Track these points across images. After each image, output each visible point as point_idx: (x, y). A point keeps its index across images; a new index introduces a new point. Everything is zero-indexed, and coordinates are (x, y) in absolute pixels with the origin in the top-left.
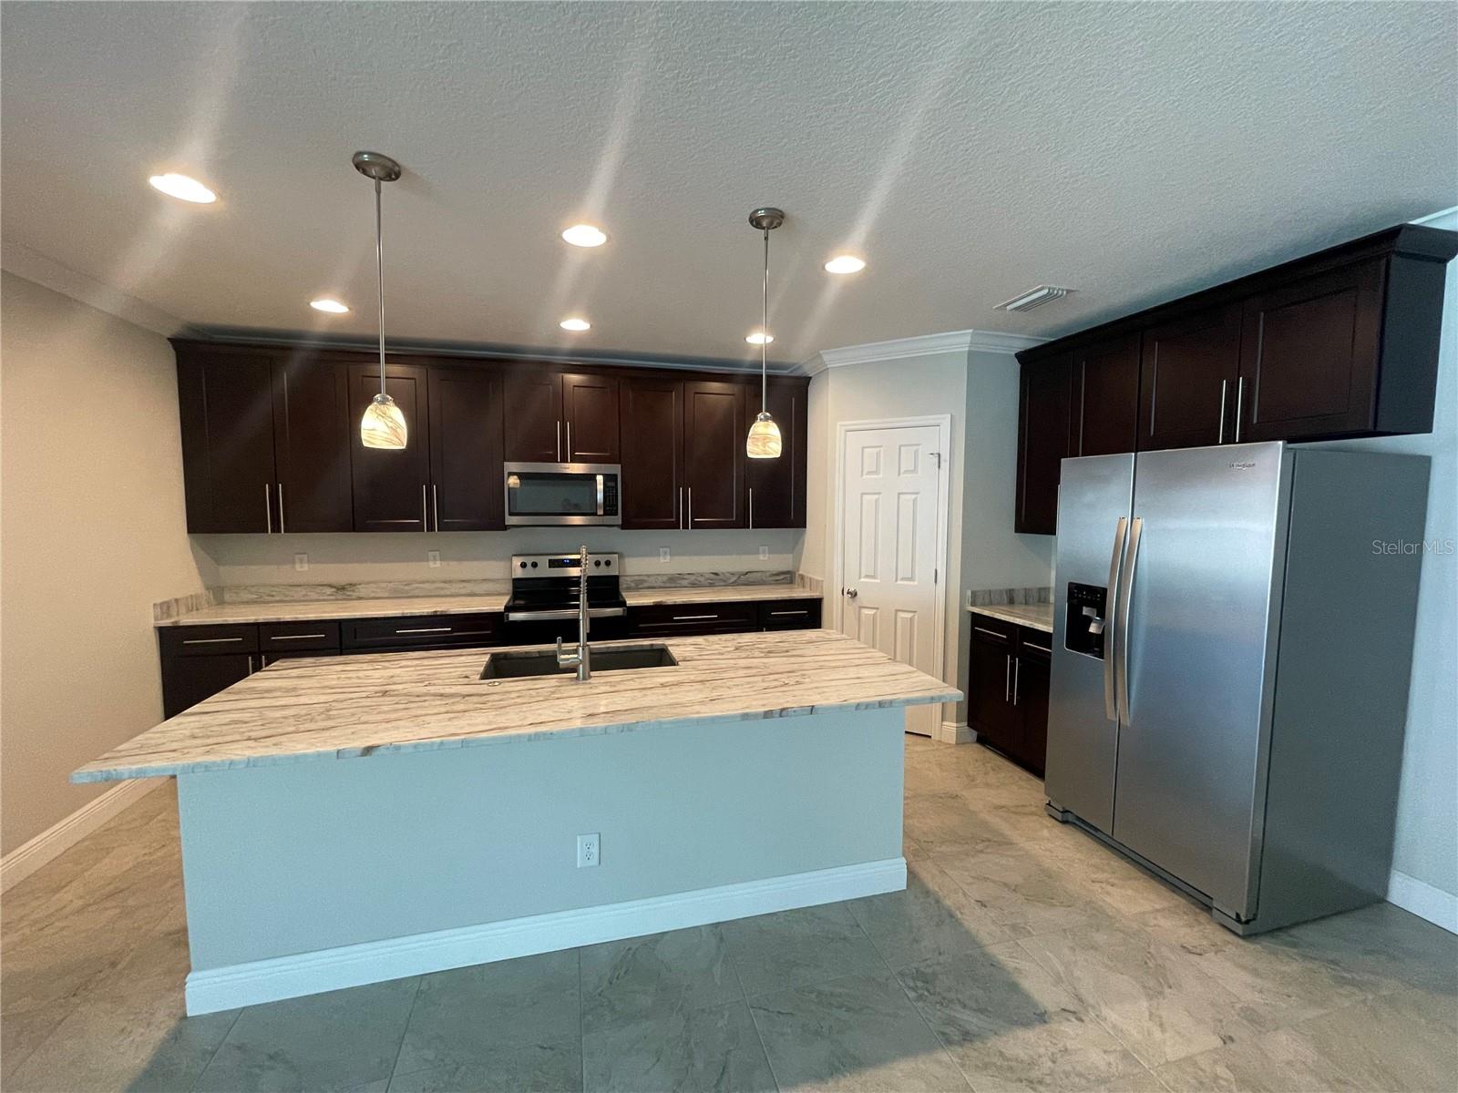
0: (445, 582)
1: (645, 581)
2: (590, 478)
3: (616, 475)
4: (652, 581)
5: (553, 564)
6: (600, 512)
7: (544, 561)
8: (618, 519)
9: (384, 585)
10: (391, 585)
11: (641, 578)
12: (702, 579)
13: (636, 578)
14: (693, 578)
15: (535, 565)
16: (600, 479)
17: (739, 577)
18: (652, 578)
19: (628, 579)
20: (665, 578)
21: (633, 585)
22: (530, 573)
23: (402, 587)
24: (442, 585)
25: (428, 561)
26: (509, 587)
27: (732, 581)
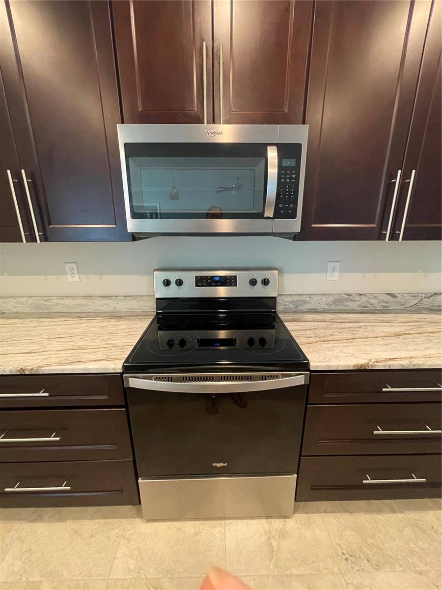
0: (85, 297)
1: (305, 302)
2: (257, 151)
3: (299, 146)
4: (314, 303)
5: (201, 282)
6: (269, 213)
7: (189, 278)
8: (295, 225)
9: (24, 300)
10: (30, 301)
11: (302, 298)
12: (375, 302)
13: (296, 298)
14: (364, 299)
15: (179, 283)
16: (272, 154)
17: (421, 300)
18: (315, 298)
19: (285, 299)
20: (330, 299)
21: (291, 306)
22: (173, 292)
23: (42, 302)
24: (83, 301)
25: (66, 274)
26: (151, 308)
27: (411, 304)
